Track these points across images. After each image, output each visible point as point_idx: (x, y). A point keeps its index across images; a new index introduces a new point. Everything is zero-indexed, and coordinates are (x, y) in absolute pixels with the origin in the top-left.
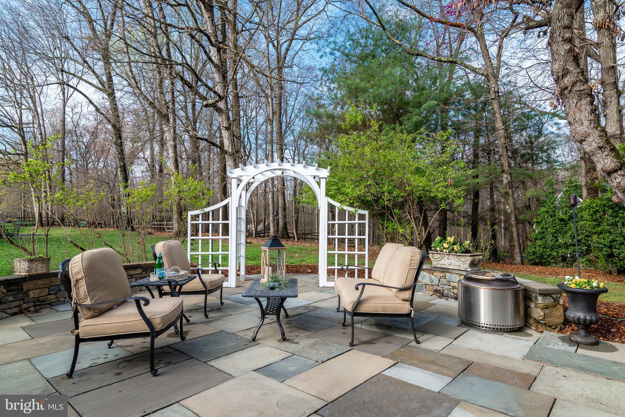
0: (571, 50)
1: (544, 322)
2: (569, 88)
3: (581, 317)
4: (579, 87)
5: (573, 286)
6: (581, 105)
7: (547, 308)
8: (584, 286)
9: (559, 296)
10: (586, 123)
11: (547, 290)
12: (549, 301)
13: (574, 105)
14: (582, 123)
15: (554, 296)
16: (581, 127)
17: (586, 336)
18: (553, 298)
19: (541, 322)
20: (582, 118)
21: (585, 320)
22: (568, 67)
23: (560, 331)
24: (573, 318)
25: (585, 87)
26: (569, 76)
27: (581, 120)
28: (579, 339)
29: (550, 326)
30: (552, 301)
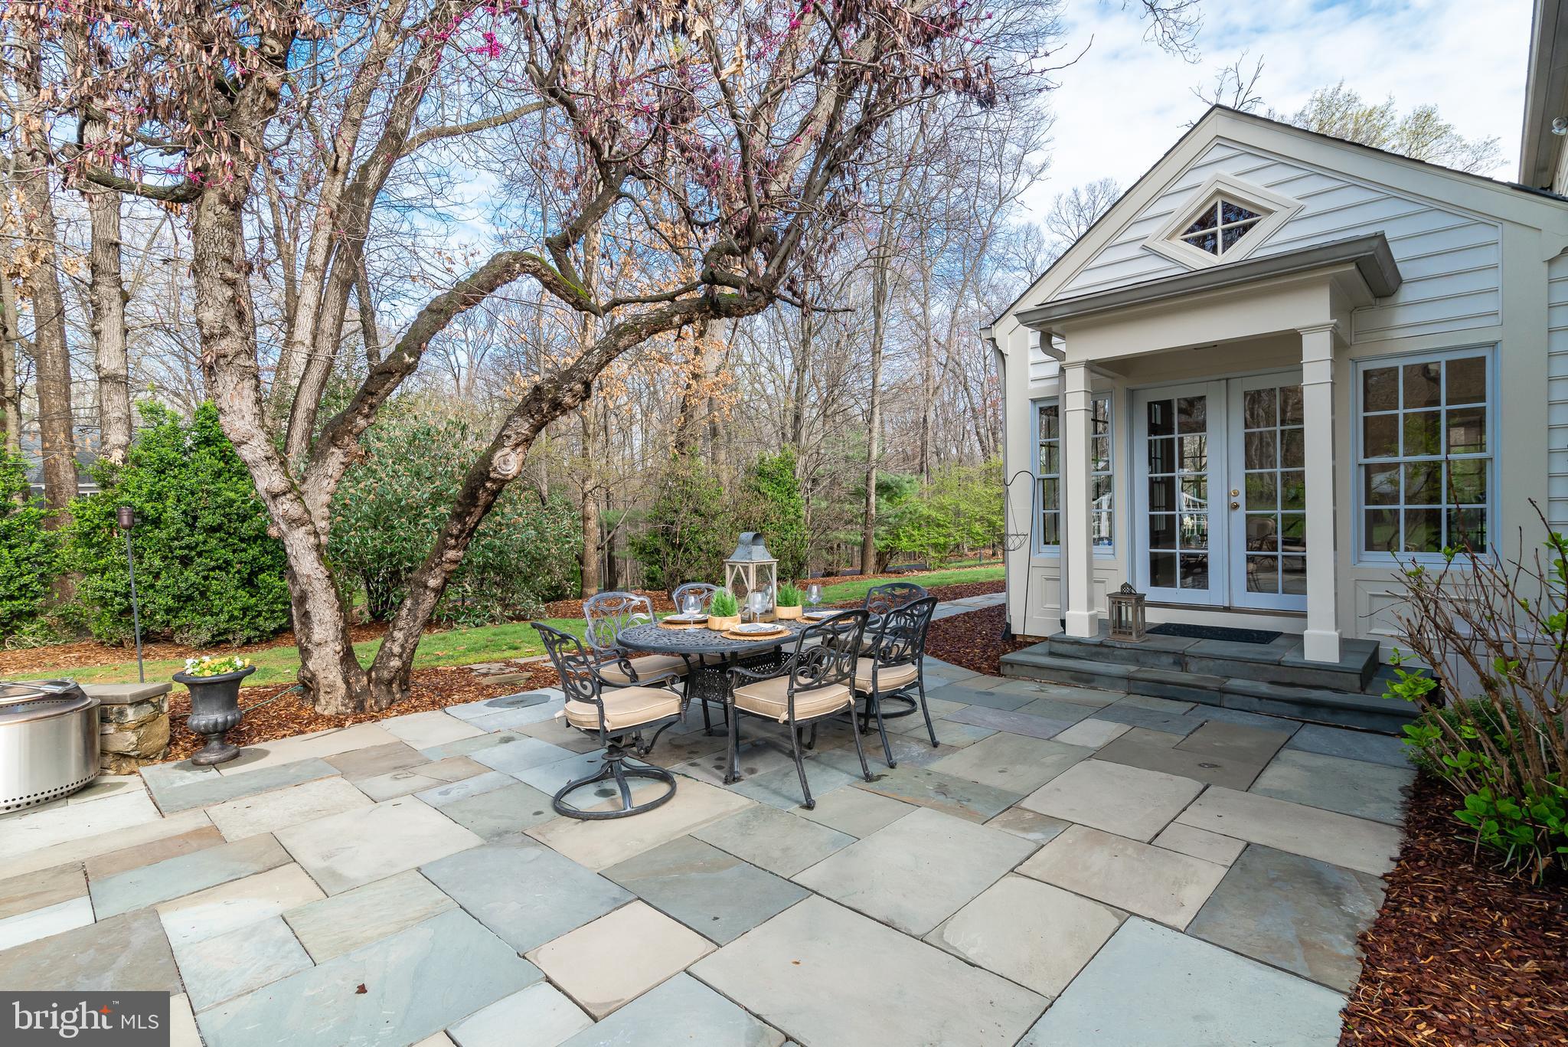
0: (233, 300)
1: (137, 752)
2: (230, 358)
3: (220, 720)
4: (243, 360)
5: (207, 673)
6: (243, 388)
7: (141, 726)
8: (223, 669)
9: (161, 698)
10: (249, 418)
11: (144, 693)
12: (147, 710)
13: (232, 386)
14: (243, 417)
15: (154, 700)
16: (242, 422)
17: (222, 749)
18: (153, 706)
19: (132, 754)
20: (244, 409)
21: (226, 722)
22: (228, 324)
23: (165, 758)
24: (205, 726)
25: (250, 363)
26: (229, 339)
27: (241, 410)
28: (213, 757)
29: (146, 757)
30: (152, 709)
